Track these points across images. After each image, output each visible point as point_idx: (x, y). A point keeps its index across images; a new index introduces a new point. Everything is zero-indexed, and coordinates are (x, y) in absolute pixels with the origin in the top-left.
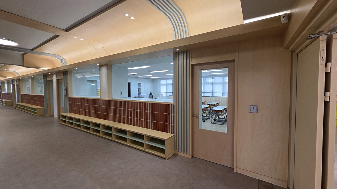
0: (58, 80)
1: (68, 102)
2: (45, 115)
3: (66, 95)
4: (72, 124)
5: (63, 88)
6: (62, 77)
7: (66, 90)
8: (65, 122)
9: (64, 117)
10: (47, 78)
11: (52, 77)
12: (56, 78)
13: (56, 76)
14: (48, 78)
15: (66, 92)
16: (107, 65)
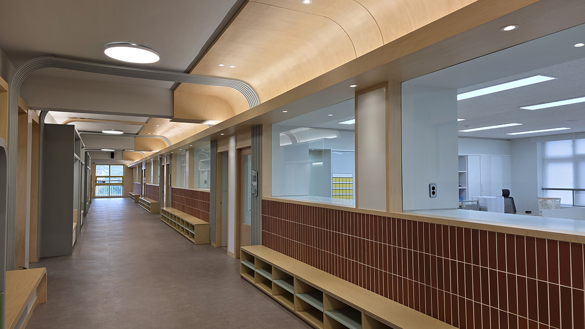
0: (239, 151)
1: (261, 214)
2: (210, 244)
3: (257, 192)
4: (268, 283)
5: (250, 173)
6: (249, 143)
7: (257, 178)
8: (251, 273)
9: (251, 258)
10: (217, 147)
11: (228, 143)
12: (236, 145)
13: (236, 141)
14: (219, 149)
15: (255, 184)
16: (387, 82)
